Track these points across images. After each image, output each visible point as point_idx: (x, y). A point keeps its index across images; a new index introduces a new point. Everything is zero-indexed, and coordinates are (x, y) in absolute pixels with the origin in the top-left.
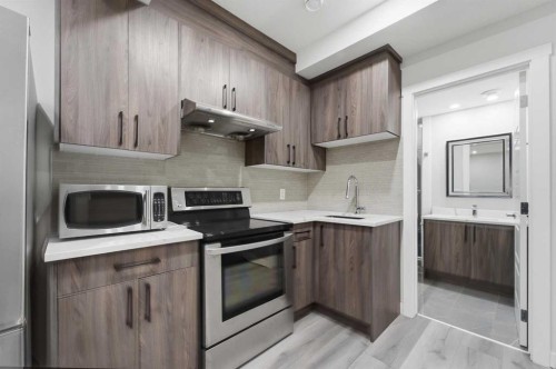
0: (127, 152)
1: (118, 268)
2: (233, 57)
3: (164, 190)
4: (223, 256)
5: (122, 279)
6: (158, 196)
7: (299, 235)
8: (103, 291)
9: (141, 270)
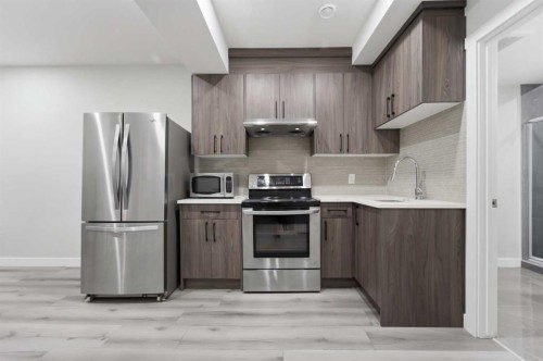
0: (218, 156)
1: (202, 212)
2: (282, 80)
3: (231, 175)
4: (254, 216)
5: (204, 218)
6: (229, 179)
7: (332, 213)
8: (197, 221)
9: (212, 215)
